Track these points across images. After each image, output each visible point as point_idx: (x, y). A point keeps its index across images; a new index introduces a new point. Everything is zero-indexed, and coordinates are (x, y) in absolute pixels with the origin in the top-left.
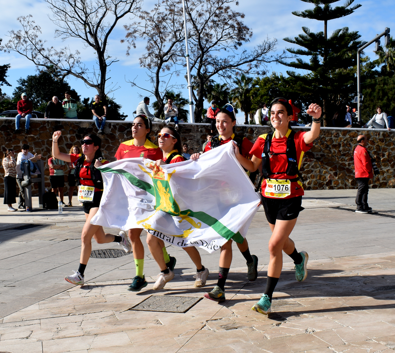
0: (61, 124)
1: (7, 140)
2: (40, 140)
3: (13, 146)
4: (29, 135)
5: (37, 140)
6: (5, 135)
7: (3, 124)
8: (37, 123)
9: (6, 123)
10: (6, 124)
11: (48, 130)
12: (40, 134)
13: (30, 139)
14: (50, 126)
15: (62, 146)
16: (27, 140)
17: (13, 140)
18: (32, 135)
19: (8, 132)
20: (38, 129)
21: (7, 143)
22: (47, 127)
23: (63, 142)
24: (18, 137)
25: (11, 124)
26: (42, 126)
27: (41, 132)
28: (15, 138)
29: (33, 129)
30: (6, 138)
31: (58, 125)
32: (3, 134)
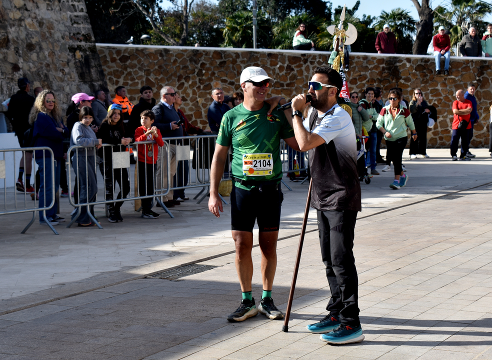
0: (487, 64)
1: (423, 82)
2: (462, 83)
3: (430, 89)
4: (449, 77)
5: (458, 83)
6: (420, 76)
7: (419, 63)
8: (459, 63)
9: (422, 62)
10: (423, 64)
11: (472, 71)
12: (462, 75)
13: (451, 81)
14: (474, 66)
15: (488, 89)
16: (446, 82)
17: (430, 82)
18: (453, 77)
19: (425, 73)
20: (460, 69)
21: (423, 85)
22: (471, 68)
23: (490, 85)
24: (437, 79)
25: (429, 63)
26: (464, 66)
27: (464, 73)
28: (432, 79)
29: (454, 70)
30: (421, 79)
31: (484, 65)
32: (419, 75)
